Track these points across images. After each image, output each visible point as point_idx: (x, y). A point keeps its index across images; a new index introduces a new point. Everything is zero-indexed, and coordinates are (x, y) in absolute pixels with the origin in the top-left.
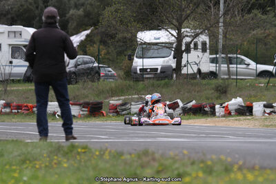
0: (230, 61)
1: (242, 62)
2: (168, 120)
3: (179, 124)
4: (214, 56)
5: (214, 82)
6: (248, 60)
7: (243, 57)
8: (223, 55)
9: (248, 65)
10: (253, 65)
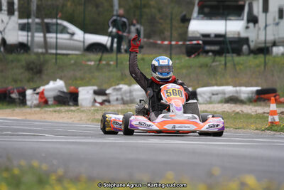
0: (47, 29)
1: (64, 30)
2: (195, 123)
3: (219, 134)
4: (24, 21)
5: (24, 58)
6: (72, 28)
7: (66, 23)
8: (37, 20)
9: (73, 34)
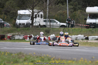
0: (51, 21)
1: (55, 22)
4: (45, 19)
5: (45, 29)
6: (57, 21)
7: (55, 20)
8: (48, 19)
9: (57, 23)
10: (59, 23)
